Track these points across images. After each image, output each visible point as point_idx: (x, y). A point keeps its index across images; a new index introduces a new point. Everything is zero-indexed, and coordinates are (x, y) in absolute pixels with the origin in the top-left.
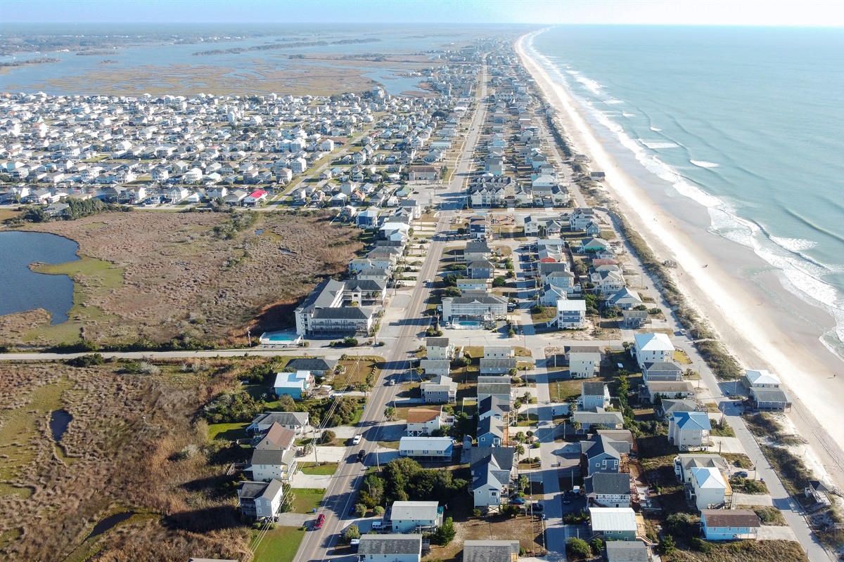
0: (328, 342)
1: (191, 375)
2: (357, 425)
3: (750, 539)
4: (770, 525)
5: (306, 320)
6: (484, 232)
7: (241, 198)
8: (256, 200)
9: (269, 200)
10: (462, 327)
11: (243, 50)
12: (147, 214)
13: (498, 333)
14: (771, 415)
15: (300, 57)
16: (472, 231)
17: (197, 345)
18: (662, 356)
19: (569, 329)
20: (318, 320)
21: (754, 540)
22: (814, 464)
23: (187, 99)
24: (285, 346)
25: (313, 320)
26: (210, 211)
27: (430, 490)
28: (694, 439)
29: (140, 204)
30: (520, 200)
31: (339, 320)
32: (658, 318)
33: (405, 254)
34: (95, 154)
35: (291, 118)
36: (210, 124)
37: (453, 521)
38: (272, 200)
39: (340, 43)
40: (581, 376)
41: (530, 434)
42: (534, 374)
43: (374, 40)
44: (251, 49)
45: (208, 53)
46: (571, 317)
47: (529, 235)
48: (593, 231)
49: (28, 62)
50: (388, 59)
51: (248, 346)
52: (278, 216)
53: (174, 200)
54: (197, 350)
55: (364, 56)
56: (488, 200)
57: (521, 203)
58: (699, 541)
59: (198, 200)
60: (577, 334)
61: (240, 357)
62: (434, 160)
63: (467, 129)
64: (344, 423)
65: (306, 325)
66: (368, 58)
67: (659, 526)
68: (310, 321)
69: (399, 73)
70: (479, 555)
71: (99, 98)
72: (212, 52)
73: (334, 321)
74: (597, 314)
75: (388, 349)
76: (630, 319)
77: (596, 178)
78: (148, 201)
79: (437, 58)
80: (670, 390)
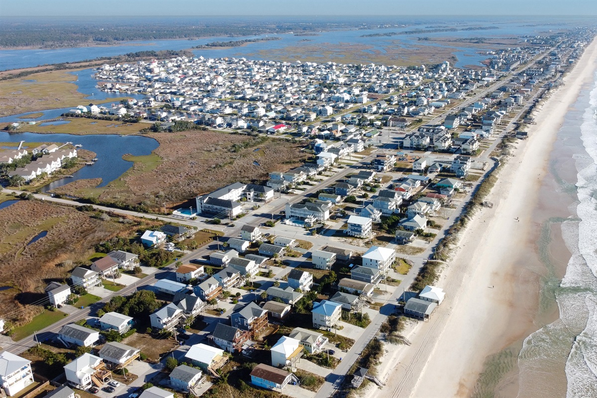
0: (204, 219)
1: (121, 225)
2: (160, 269)
3: (277, 392)
4: (304, 388)
5: (201, 204)
6: (383, 165)
7: (267, 129)
8: (276, 130)
9: (286, 131)
10: (294, 224)
11: (395, 34)
12: (213, 133)
13: (308, 232)
14: (408, 320)
15: (426, 39)
16: (375, 164)
17: (141, 209)
18: (376, 264)
19: (354, 237)
20: (208, 205)
21: (279, 393)
22: (392, 359)
23: (318, 65)
24: (183, 217)
25: (204, 205)
26: (245, 134)
27: (141, 311)
28: (321, 320)
29: (215, 127)
30: (437, 147)
31: (218, 207)
32: (427, 240)
33: (320, 174)
34: (228, 96)
35: (365, 81)
36: (313, 82)
37: (136, 332)
38: (288, 131)
39: (466, 29)
40: (319, 267)
41: (238, 294)
42: (295, 260)
43: (494, 28)
44: (401, 33)
45: (370, 35)
46: (356, 228)
47: (415, 171)
48: (460, 174)
49: (262, 40)
50: (485, 41)
51: (165, 214)
52: (279, 142)
53: (233, 127)
54: (139, 212)
55: (471, 39)
56: (414, 144)
57: (437, 149)
58: (241, 383)
59: (245, 127)
60: (355, 241)
61: (153, 220)
62: (418, 114)
63: (475, 94)
64: (155, 265)
65: (202, 207)
66: (473, 41)
67: (235, 368)
68: (203, 205)
69: (480, 52)
70: (108, 351)
71: (270, 62)
72: (373, 35)
73: (215, 207)
74: (387, 230)
75: (234, 229)
76: (399, 236)
77: (520, 136)
78: (219, 126)
79: (524, 42)
80: (351, 287)
